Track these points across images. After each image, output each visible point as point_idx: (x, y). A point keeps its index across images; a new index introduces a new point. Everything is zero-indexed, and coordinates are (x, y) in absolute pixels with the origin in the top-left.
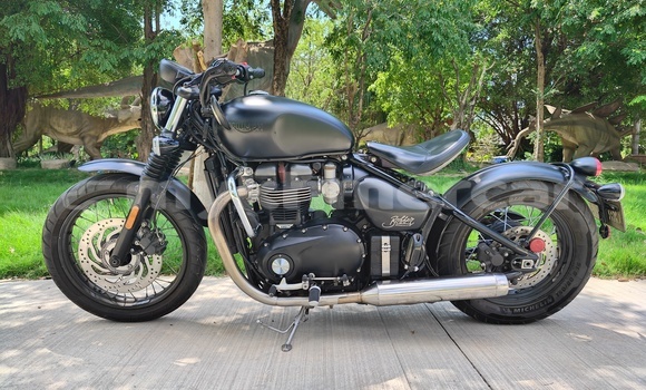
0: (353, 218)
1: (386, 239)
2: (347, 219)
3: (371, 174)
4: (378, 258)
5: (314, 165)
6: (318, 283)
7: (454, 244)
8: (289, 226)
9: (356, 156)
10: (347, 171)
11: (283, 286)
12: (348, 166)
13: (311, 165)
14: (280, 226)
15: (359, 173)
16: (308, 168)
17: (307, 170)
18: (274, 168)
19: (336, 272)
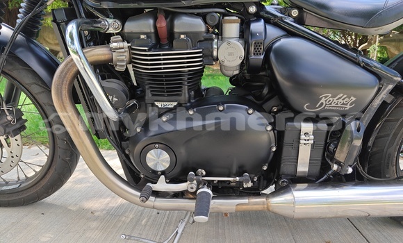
0: (259, 97)
1: (307, 127)
2: (251, 98)
3: (290, 33)
4: (293, 152)
5: (208, 18)
6: (209, 184)
7: (395, 135)
8: (172, 105)
9: (269, 8)
10: (257, 27)
11: (162, 185)
12: (258, 20)
13: (204, 17)
14: (159, 104)
15: (273, 32)
16: (199, 21)
17: (198, 25)
18: (151, 21)
19: (234, 170)
